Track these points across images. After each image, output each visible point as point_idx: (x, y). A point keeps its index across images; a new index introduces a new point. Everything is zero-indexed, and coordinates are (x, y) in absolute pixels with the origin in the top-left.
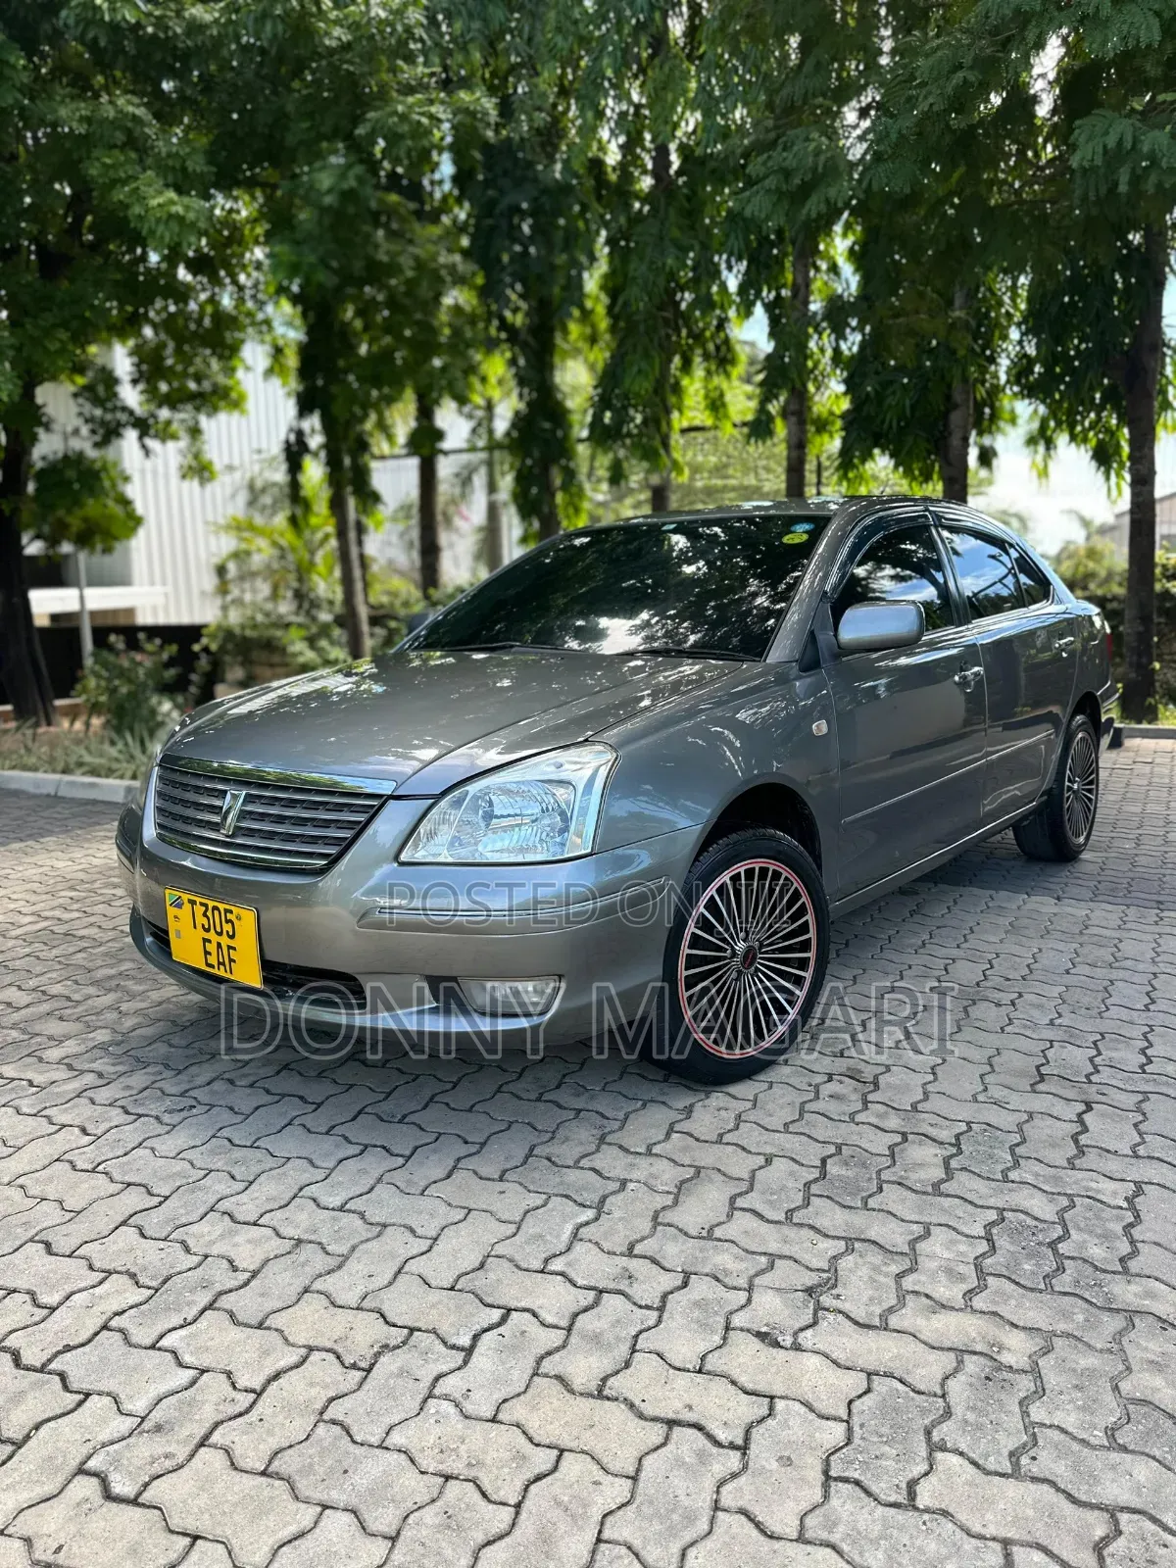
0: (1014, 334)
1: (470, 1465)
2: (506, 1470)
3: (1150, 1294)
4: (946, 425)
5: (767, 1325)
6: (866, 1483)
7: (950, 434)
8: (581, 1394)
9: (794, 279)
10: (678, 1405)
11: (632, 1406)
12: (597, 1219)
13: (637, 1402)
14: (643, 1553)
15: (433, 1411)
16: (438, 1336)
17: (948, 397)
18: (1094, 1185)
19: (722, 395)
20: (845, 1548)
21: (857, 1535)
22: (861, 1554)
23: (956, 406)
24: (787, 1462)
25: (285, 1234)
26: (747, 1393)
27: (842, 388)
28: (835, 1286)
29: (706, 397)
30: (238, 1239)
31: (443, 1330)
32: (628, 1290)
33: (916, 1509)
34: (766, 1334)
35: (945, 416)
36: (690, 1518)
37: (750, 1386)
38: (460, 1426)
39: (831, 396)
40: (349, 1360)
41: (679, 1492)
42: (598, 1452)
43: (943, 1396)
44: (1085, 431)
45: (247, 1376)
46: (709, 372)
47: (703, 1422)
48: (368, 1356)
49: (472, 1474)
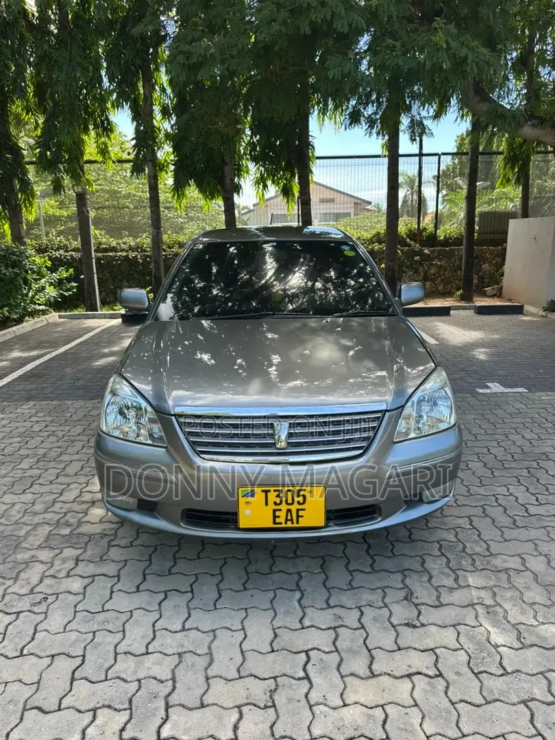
0: (248, 132)
1: (355, 729)
2: (370, 725)
3: (505, 561)
4: (222, 173)
5: (406, 619)
6: (488, 670)
7: (225, 177)
8: (367, 678)
9: (144, 92)
10: (405, 667)
11: (389, 675)
12: (303, 595)
13: (391, 673)
14: (446, 734)
15: (318, 712)
16: (287, 676)
17: (223, 160)
18: (456, 522)
19: (106, 147)
20: (502, 698)
21: (502, 692)
22: (508, 698)
23: (227, 164)
24: (458, 673)
25: (169, 653)
26: (422, 651)
27: (171, 150)
28: (412, 594)
29: (98, 147)
30: (147, 665)
31: (289, 672)
32: (344, 624)
33: (509, 673)
34: (408, 623)
35: (222, 168)
36: (449, 712)
37: (422, 648)
38: (336, 714)
39: (165, 153)
40: (262, 705)
41: (437, 703)
42: (395, 700)
43: (481, 626)
44: (278, 179)
45: (223, 734)
46: (98, 134)
47: (419, 670)
48: (268, 699)
49: (359, 733)
